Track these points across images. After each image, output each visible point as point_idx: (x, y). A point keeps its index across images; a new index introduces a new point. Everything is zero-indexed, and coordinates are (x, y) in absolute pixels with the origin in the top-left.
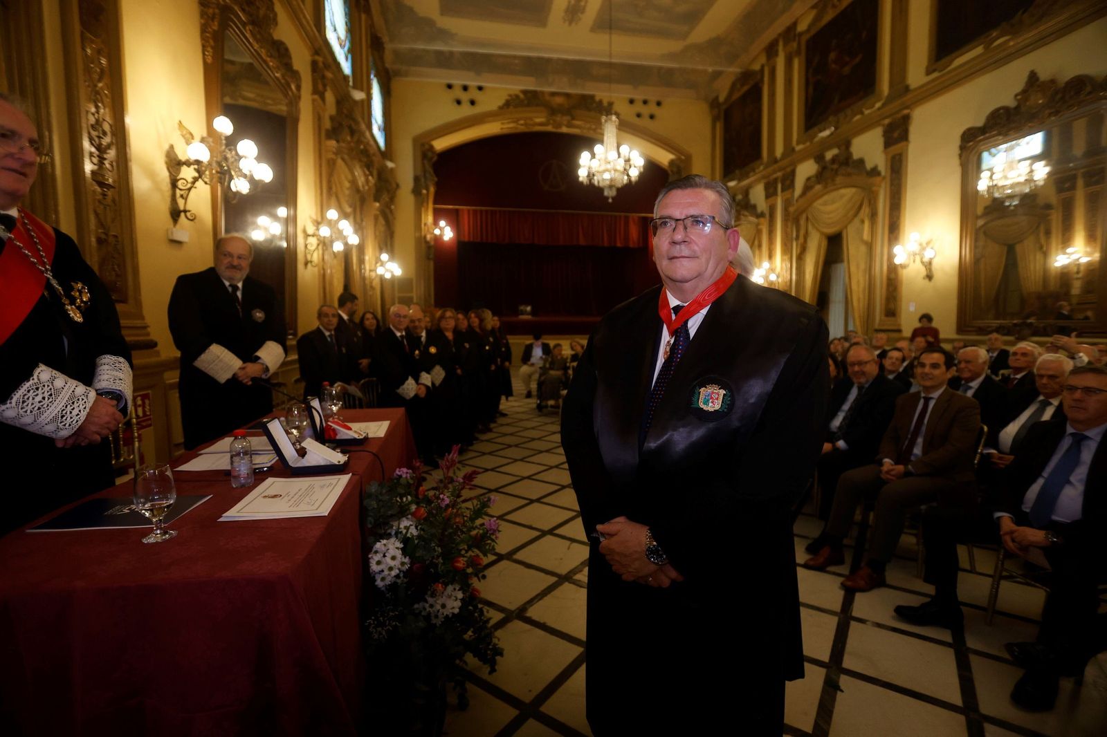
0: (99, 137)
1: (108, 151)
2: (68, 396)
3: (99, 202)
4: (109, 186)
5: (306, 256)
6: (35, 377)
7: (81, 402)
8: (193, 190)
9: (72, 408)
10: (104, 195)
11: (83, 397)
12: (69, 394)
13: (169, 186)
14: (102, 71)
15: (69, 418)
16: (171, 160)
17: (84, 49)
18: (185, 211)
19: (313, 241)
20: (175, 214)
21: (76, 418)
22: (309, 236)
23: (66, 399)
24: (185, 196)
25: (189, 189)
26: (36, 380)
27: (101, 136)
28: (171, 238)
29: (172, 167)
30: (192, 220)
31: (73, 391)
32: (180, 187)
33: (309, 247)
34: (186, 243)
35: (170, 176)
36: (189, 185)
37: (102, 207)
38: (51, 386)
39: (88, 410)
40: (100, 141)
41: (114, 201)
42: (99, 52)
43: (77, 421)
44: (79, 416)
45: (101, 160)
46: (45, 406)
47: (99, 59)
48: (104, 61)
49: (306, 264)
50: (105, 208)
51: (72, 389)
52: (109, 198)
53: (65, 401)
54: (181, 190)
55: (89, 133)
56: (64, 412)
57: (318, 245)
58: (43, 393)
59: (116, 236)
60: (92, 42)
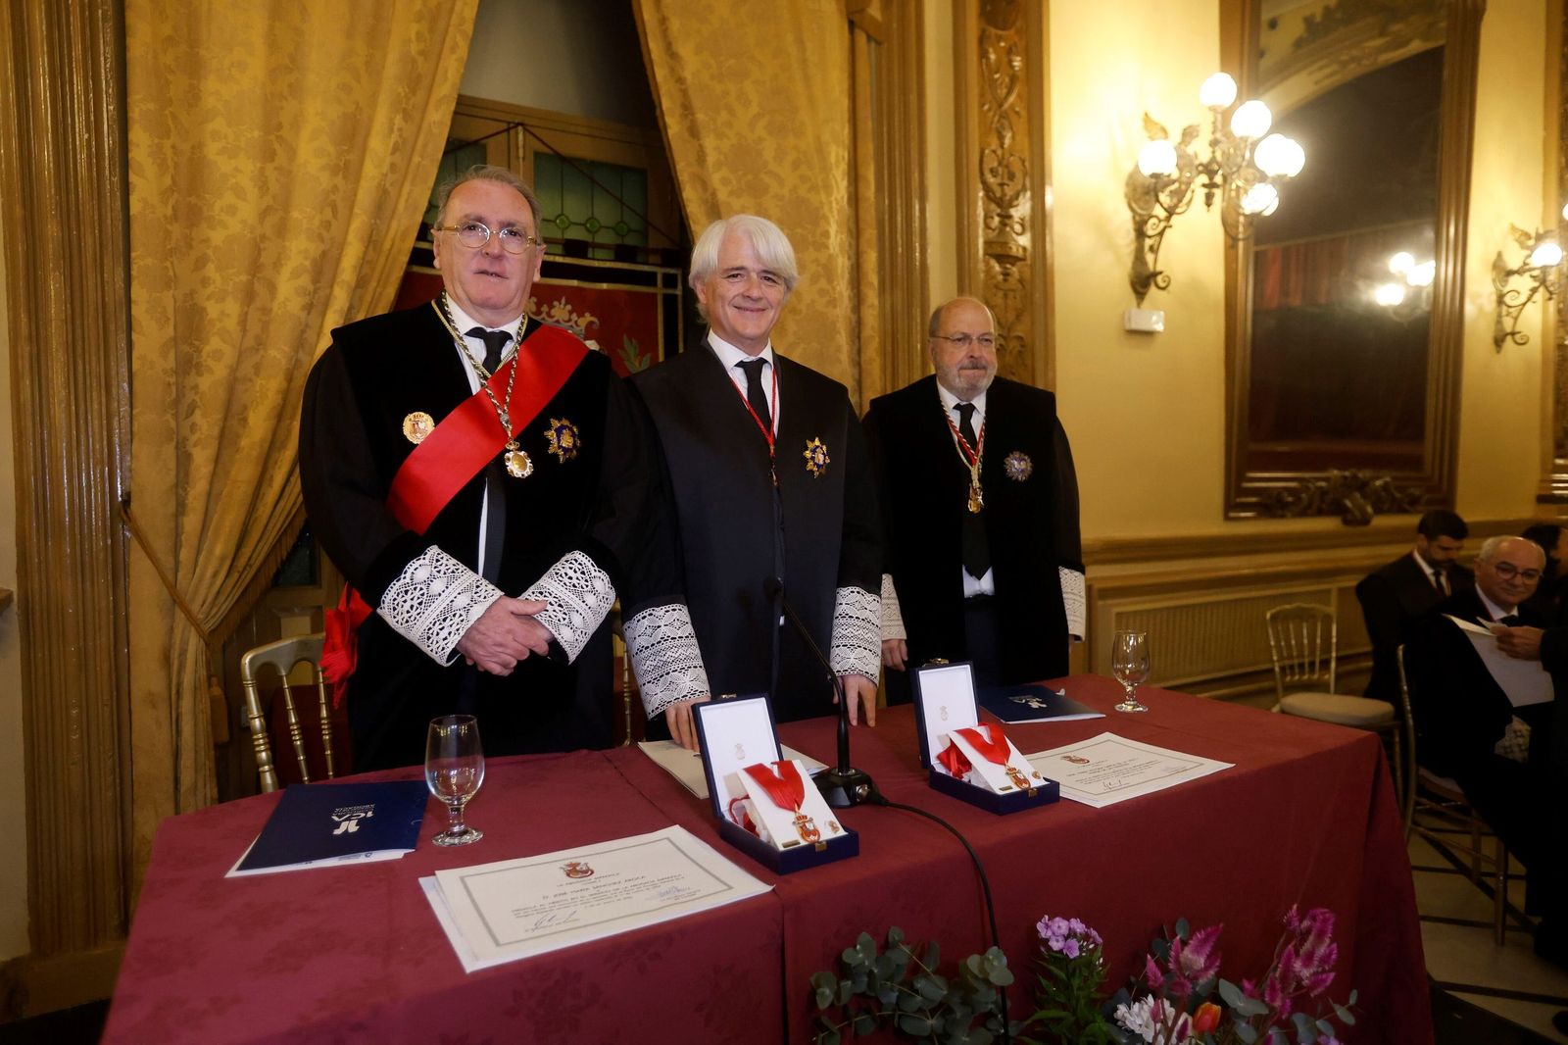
0: (1002, 185)
1: (1015, 203)
2: (441, 608)
3: (996, 287)
4: (1013, 260)
5: (1499, 322)
6: (408, 575)
7: (457, 620)
8: (1168, 230)
9: (441, 627)
10: (1006, 274)
11: (462, 612)
12: (445, 605)
13: (1132, 235)
14: (1013, 79)
15: (435, 642)
16: (1135, 190)
17: (983, 55)
18: (1155, 275)
19: (1522, 284)
20: (1143, 282)
21: (442, 644)
22: (1510, 273)
23: (438, 612)
24: (1155, 247)
25: (1161, 234)
26: (408, 580)
27: (1006, 181)
28: (1128, 327)
29: (1136, 202)
30: (1163, 289)
31: (452, 601)
32: (1150, 232)
33: (1508, 299)
34: (1159, 332)
35: (1134, 218)
36: (1163, 224)
37: (1001, 294)
38: (425, 591)
39: (462, 633)
40: (1003, 190)
41: (1021, 281)
42: (1010, 51)
43: (443, 649)
44: (446, 641)
45: (1006, 218)
46: (412, 618)
47: (1010, 62)
48: (1017, 63)
49: (1499, 342)
50: (1006, 296)
51: (451, 598)
52: (1013, 281)
53: (434, 616)
54: (1150, 237)
55: (984, 183)
56: (431, 631)
57: (1534, 290)
58: (412, 599)
59: (1020, 338)
60: (1000, 39)
